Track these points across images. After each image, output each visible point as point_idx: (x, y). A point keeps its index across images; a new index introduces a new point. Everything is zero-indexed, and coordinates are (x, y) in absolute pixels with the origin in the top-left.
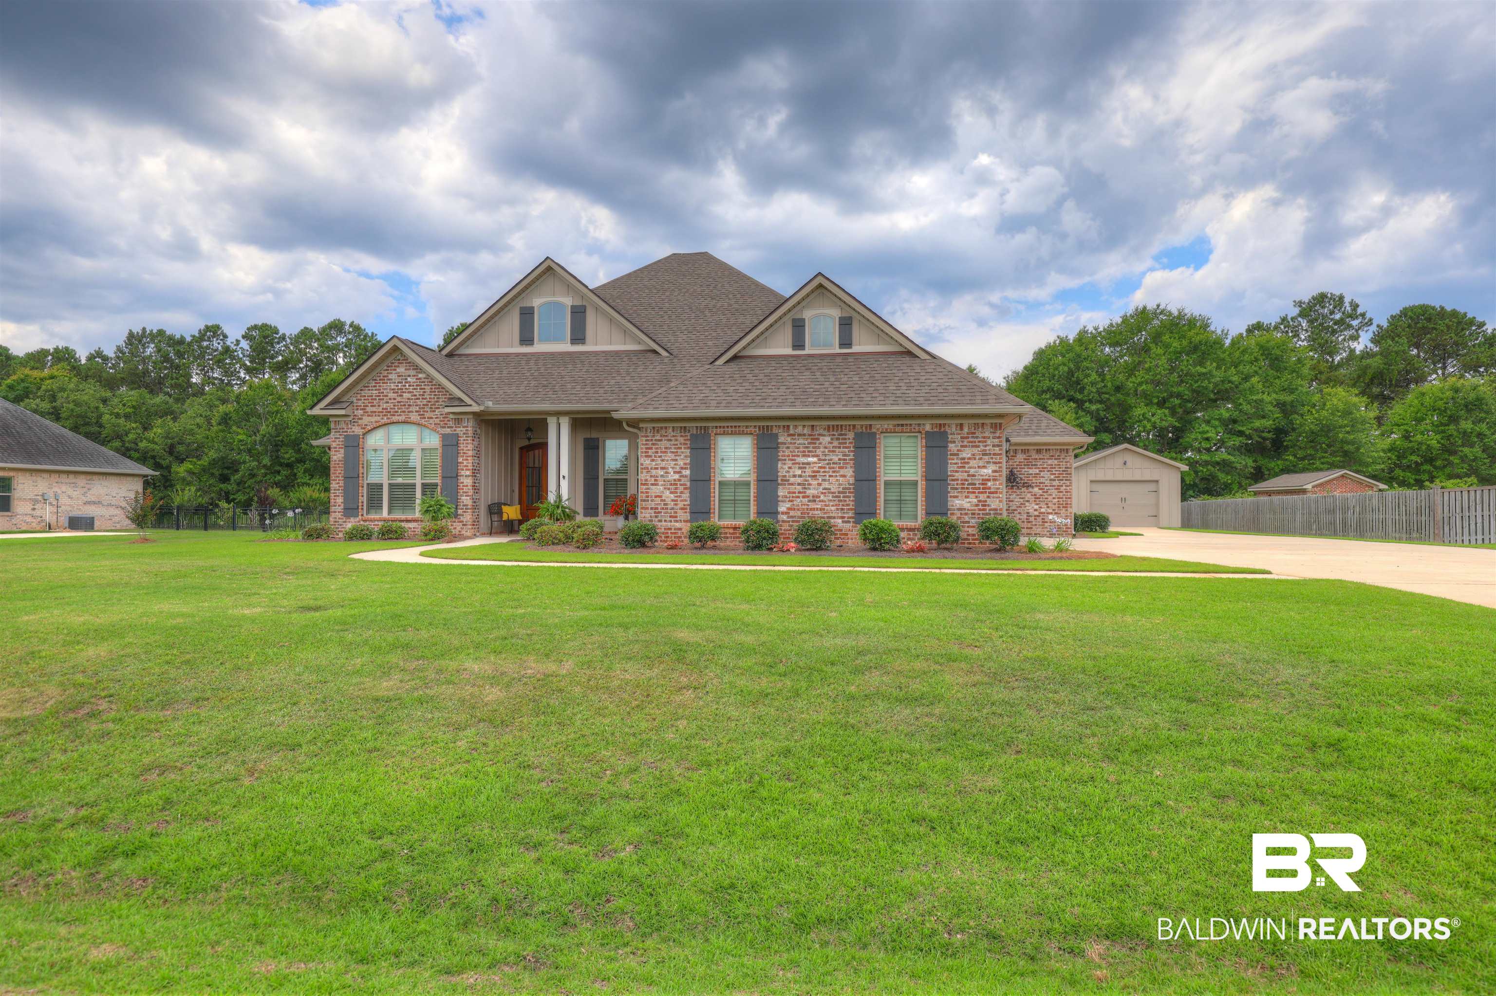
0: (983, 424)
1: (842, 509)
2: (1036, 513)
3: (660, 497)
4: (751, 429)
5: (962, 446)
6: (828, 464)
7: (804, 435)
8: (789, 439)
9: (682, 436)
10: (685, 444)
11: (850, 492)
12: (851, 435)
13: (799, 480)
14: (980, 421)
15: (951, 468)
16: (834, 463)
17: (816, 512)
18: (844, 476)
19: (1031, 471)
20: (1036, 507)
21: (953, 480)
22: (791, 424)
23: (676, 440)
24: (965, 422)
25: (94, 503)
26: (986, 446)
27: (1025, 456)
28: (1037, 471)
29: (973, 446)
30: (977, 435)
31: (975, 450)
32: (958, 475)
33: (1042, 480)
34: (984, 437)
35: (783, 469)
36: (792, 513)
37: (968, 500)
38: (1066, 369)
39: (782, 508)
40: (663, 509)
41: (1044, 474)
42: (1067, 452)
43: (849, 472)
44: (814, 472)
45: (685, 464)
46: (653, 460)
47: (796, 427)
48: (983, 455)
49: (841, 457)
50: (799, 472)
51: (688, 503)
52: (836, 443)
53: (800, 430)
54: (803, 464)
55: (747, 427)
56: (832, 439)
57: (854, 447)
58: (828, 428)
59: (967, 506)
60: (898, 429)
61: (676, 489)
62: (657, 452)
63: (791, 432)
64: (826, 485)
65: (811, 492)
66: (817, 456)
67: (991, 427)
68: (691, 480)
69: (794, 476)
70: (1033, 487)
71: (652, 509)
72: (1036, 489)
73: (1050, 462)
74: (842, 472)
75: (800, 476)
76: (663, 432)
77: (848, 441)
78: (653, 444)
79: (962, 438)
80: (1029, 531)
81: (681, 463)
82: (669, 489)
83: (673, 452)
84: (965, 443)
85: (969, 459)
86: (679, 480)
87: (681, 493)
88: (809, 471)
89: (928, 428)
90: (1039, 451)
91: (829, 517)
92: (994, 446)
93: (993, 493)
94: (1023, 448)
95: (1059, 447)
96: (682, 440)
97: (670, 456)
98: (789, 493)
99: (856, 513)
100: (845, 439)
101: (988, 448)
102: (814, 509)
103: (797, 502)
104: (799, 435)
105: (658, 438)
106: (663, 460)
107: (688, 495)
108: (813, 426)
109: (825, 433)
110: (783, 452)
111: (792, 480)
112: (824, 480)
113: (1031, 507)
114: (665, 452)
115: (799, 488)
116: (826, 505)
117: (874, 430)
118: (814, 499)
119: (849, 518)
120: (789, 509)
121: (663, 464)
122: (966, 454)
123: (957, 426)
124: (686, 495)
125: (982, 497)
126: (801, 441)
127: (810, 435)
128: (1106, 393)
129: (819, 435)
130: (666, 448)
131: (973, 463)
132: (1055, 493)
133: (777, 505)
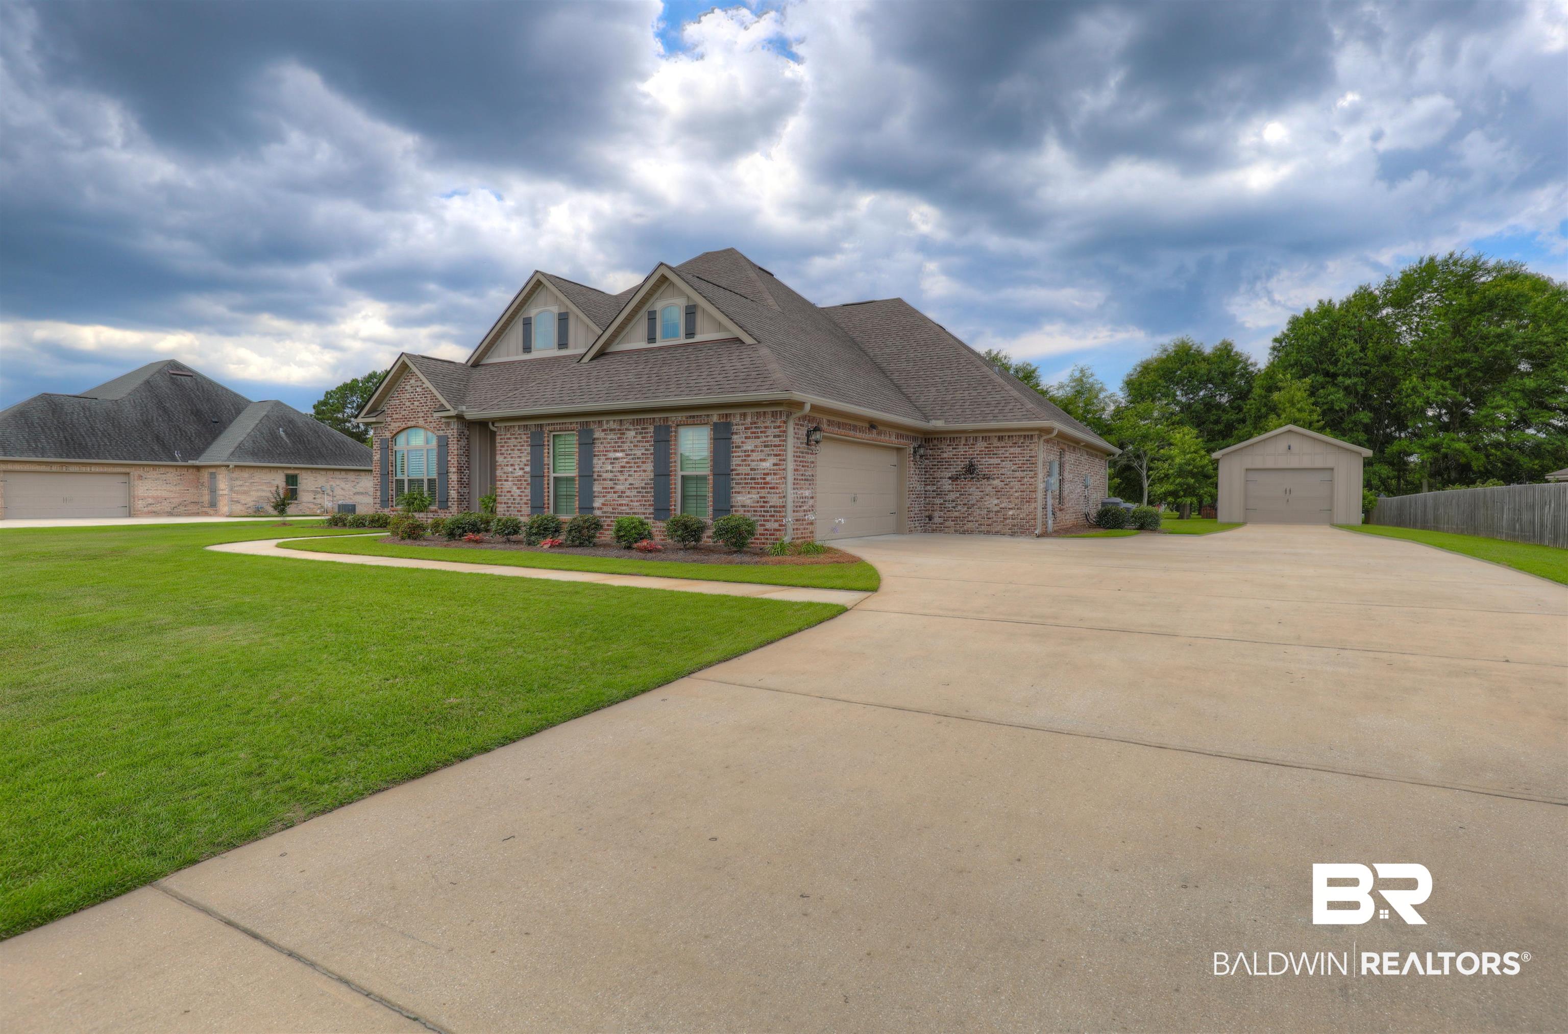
0: (764, 412)
1: (644, 505)
2: (997, 508)
3: (510, 492)
4: (574, 425)
5: (746, 438)
6: (633, 459)
7: (614, 430)
8: (603, 434)
9: (525, 434)
10: (527, 442)
11: (651, 488)
12: (651, 429)
13: (610, 475)
14: (762, 410)
15: (735, 461)
16: (638, 458)
17: (624, 508)
18: (645, 471)
19: (992, 461)
20: (996, 502)
21: (738, 474)
22: (604, 419)
23: (521, 438)
24: (749, 411)
25: (362, 493)
26: (767, 437)
27: (985, 444)
28: (998, 461)
29: (756, 437)
30: (759, 425)
31: (758, 442)
32: (741, 470)
33: (1001, 471)
34: (766, 427)
35: (599, 464)
36: (605, 509)
37: (750, 496)
38: (1318, 339)
39: (597, 504)
40: (512, 503)
41: (1007, 464)
42: (1032, 439)
43: (649, 467)
44: (622, 467)
45: (527, 461)
46: (505, 458)
47: (608, 422)
48: (765, 446)
49: (643, 451)
50: (609, 468)
51: (529, 498)
52: (639, 438)
53: (612, 425)
54: (614, 459)
55: (571, 423)
56: (636, 433)
57: (654, 441)
58: (633, 423)
59: (748, 502)
60: (690, 421)
61: (521, 484)
62: (507, 450)
63: (605, 427)
64: (631, 480)
65: (619, 488)
66: (623, 451)
67: (773, 416)
68: (531, 476)
69: (607, 472)
70: (994, 479)
71: (505, 503)
72: (996, 482)
73: (1012, 450)
74: (644, 467)
75: (611, 472)
76: (511, 431)
77: (649, 435)
78: (505, 442)
79: (746, 429)
80: (988, 528)
81: (524, 459)
82: (516, 485)
83: (519, 450)
84: (749, 434)
85: (752, 451)
86: (523, 476)
87: (525, 488)
88: (617, 467)
89: (715, 419)
90: (1000, 438)
91: (634, 513)
92: (775, 436)
93: (773, 488)
94: (984, 435)
95: (1023, 433)
96: (524, 437)
97: (517, 453)
98: (604, 488)
99: (655, 510)
100: (647, 433)
101: (769, 439)
102: (621, 505)
103: (609, 496)
104: (611, 430)
105: (509, 436)
106: (512, 458)
107: (529, 490)
108: (621, 420)
109: (631, 427)
110: (599, 447)
111: (605, 475)
112: (629, 475)
113: (992, 502)
114: (513, 450)
115: (610, 484)
116: (632, 501)
117: (670, 423)
118: (621, 495)
119: (650, 514)
120: (603, 504)
121: (512, 461)
122: (749, 446)
123: (741, 415)
124: (528, 491)
125: (763, 493)
126: (612, 436)
127: (619, 430)
128: (1365, 365)
129: (627, 429)
130: (514, 446)
131: (755, 456)
132: (1017, 485)
133: (592, 501)
